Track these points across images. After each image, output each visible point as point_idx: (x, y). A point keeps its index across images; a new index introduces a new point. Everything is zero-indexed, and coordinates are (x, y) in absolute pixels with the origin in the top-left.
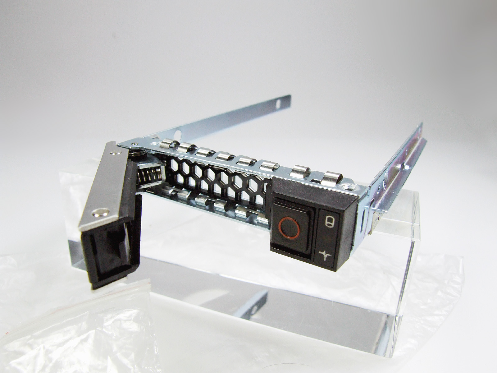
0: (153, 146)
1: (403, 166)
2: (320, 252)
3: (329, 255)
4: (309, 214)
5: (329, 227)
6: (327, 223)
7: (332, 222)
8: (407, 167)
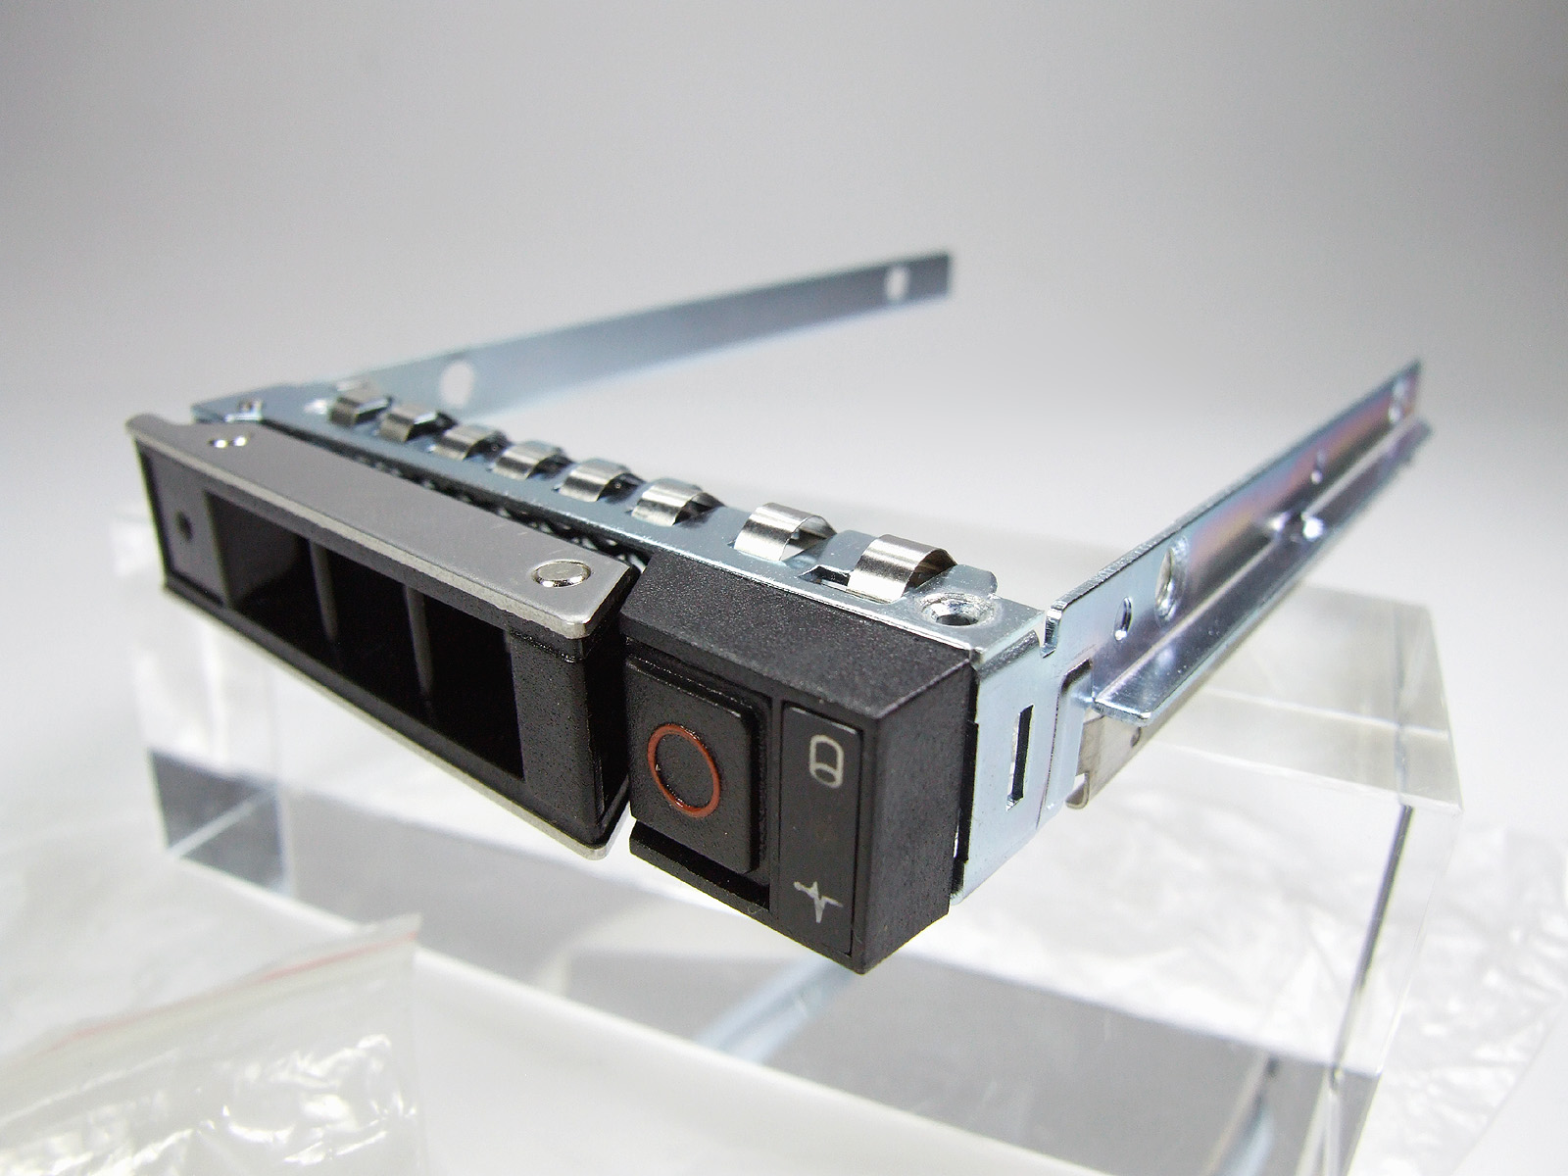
0: (315, 416)
1: (1295, 522)
2: (797, 885)
3: (832, 902)
4: (753, 723)
5: (821, 780)
6: (814, 766)
7: (833, 764)
8: (1312, 528)
